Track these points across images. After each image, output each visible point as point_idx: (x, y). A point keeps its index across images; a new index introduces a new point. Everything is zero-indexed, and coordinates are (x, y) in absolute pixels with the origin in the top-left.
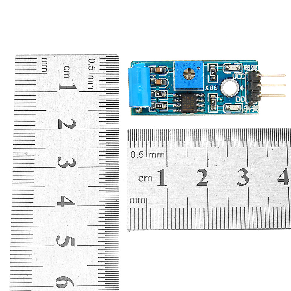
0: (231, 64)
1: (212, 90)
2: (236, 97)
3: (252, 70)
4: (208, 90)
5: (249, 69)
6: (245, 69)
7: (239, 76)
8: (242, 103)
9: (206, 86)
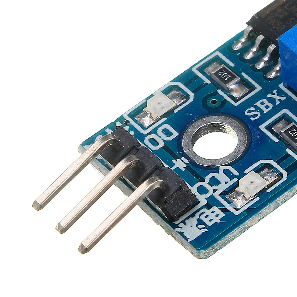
0: (268, 191)
1: (258, 104)
2: (175, 134)
3: (194, 221)
4: (270, 95)
5: (206, 217)
6: (215, 208)
7: (214, 182)
8: (148, 134)
9: (283, 99)
